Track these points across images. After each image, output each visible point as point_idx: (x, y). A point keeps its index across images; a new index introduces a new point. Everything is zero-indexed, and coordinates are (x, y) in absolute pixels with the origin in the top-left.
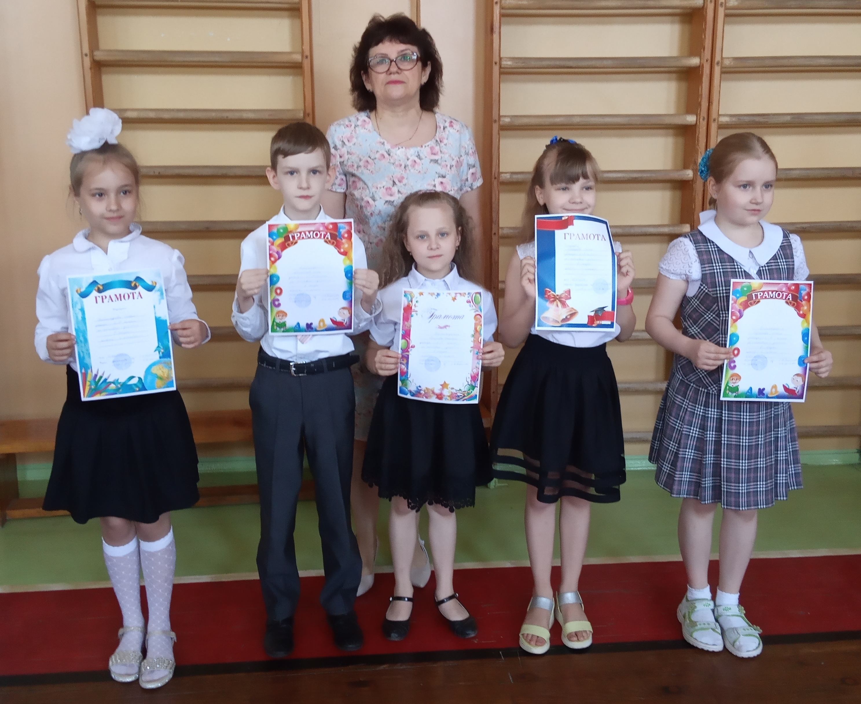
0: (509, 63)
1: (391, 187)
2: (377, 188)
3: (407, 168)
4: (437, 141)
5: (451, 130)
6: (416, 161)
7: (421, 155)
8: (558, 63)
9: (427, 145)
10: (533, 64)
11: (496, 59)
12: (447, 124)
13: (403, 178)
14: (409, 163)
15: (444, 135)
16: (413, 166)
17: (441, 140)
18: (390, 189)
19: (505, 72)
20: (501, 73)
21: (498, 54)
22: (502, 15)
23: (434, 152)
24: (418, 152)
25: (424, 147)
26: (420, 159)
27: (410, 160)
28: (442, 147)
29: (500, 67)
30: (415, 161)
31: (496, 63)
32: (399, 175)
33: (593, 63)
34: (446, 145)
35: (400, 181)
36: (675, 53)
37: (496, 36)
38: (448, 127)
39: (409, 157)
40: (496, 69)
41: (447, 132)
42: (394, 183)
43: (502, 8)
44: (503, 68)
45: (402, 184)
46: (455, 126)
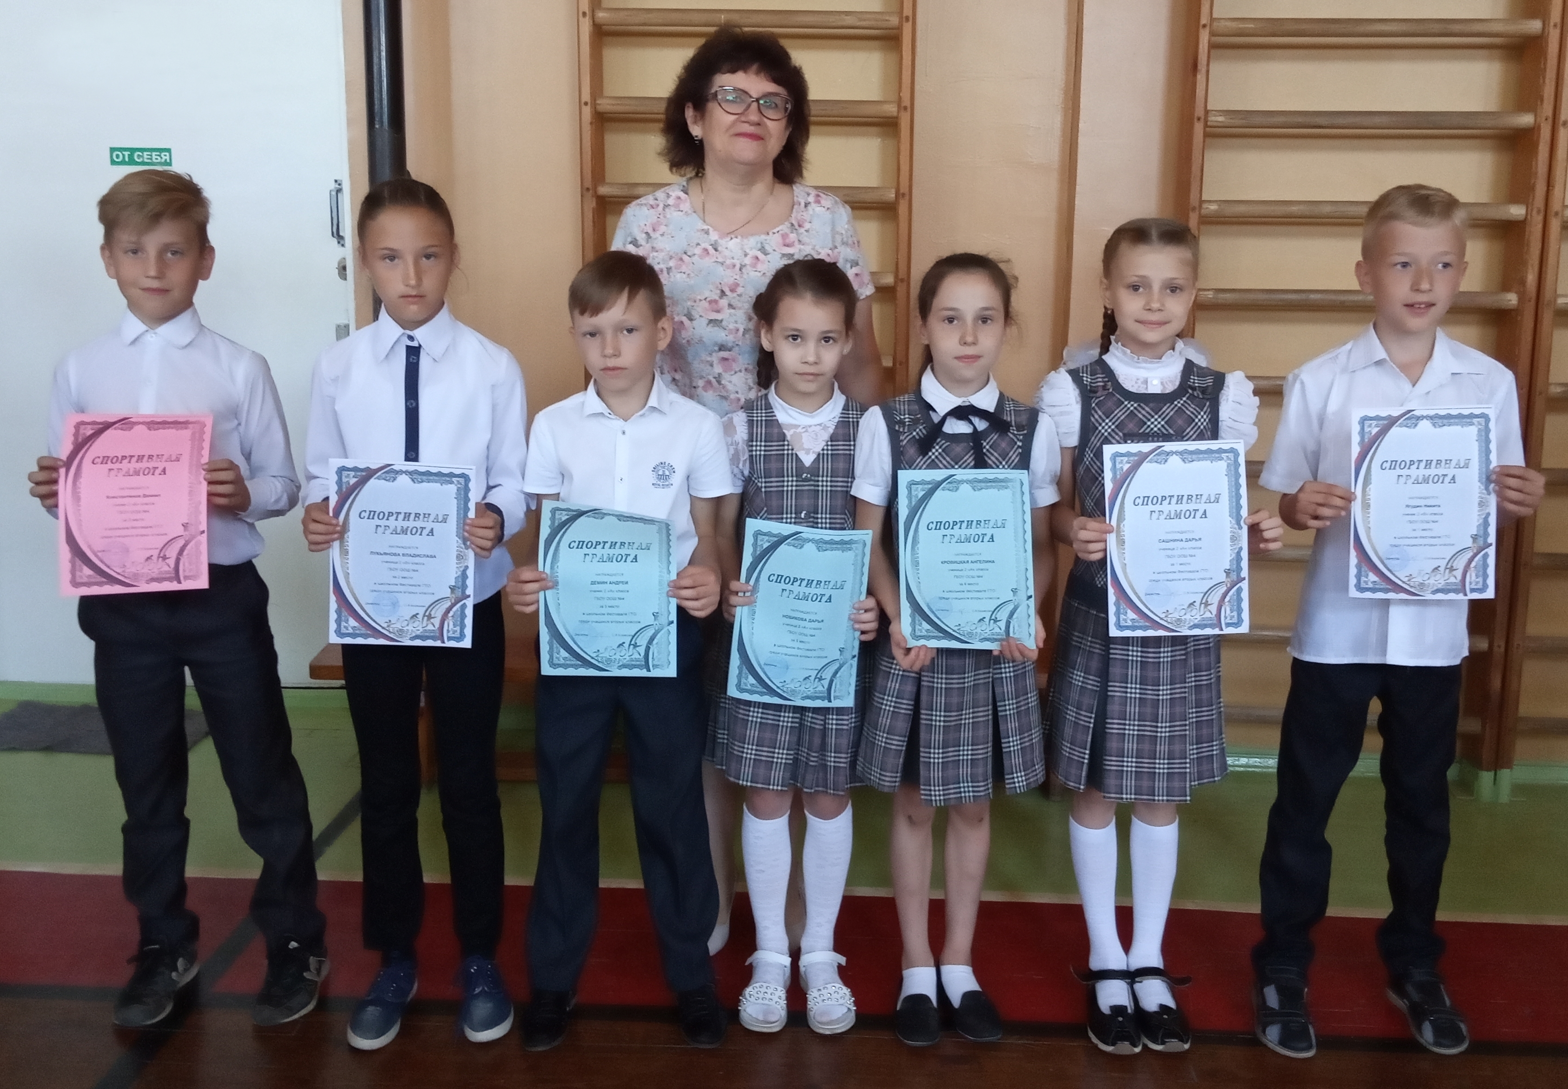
0: (1221, 119)
1: (717, 298)
2: (695, 301)
3: (744, 270)
4: (792, 225)
5: (818, 209)
6: (759, 257)
7: (767, 247)
8: (1300, 120)
9: (775, 231)
10: (1258, 120)
11: (1199, 111)
12: (811, 199)
13: (737, 285)
14: (747, 261)
15: (806, 216)
16: (754, 266)
17: (801, 223)
18: (716, 302)
19: (1214, 135)
20: (1206, 135)
21: (1203, 105)
22: (1213, 46)
23: (787, 241)
24: (762, 243)
25: (771, 233)
26: (766, 254)
27: (748, 256)
28: (802, 234)
29: (1206, 126)
30: (757, 258)
31: (1199, 119)
32: (731, 281)
33: (1358, 120)
34: (807, 231)
35: (732, 290)
36: (1491, 105)
37: (1201, 77)
38: (813, 205)
39: (748, 251)
40: (1199, 129)
41: (811, 212)
42: (723, 293)
43: (1213, 34)
44: (1211, 127)
45: (735, 295)
46: (823, 202)
